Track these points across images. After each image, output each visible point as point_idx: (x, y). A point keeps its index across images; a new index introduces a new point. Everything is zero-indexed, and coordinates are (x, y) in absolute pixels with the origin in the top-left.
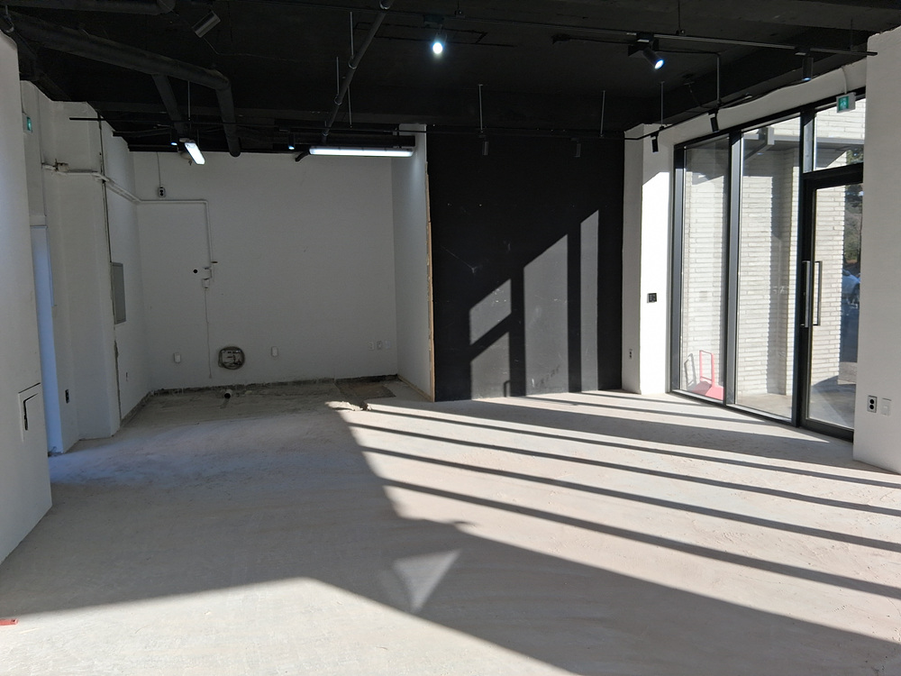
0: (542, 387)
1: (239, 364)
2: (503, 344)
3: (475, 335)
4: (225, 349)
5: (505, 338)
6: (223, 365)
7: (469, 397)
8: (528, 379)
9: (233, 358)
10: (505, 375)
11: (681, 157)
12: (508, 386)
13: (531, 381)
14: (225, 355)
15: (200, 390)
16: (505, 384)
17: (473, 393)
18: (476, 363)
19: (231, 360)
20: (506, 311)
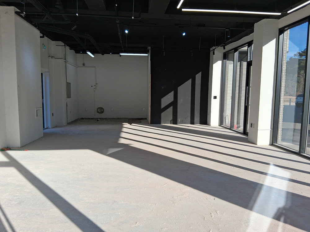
0: (182, 122)
1: (102, 112)
2: (171, 109)
3: (163, 106)
4: (99, 108)
5: (172, 107)
6: (98, 112)
7: (160, 124)
8: (178, 120)
9: (101, 110)
10: (171, 118)
11: (226, 57)
12: (172, 121)
13: (179, 120)
14: (99, 109)
15: (92, 119)
16: (171, 120)
17: (161, 123)
18: (162, 114)
19: (100, 111)
20: (172, 100)
